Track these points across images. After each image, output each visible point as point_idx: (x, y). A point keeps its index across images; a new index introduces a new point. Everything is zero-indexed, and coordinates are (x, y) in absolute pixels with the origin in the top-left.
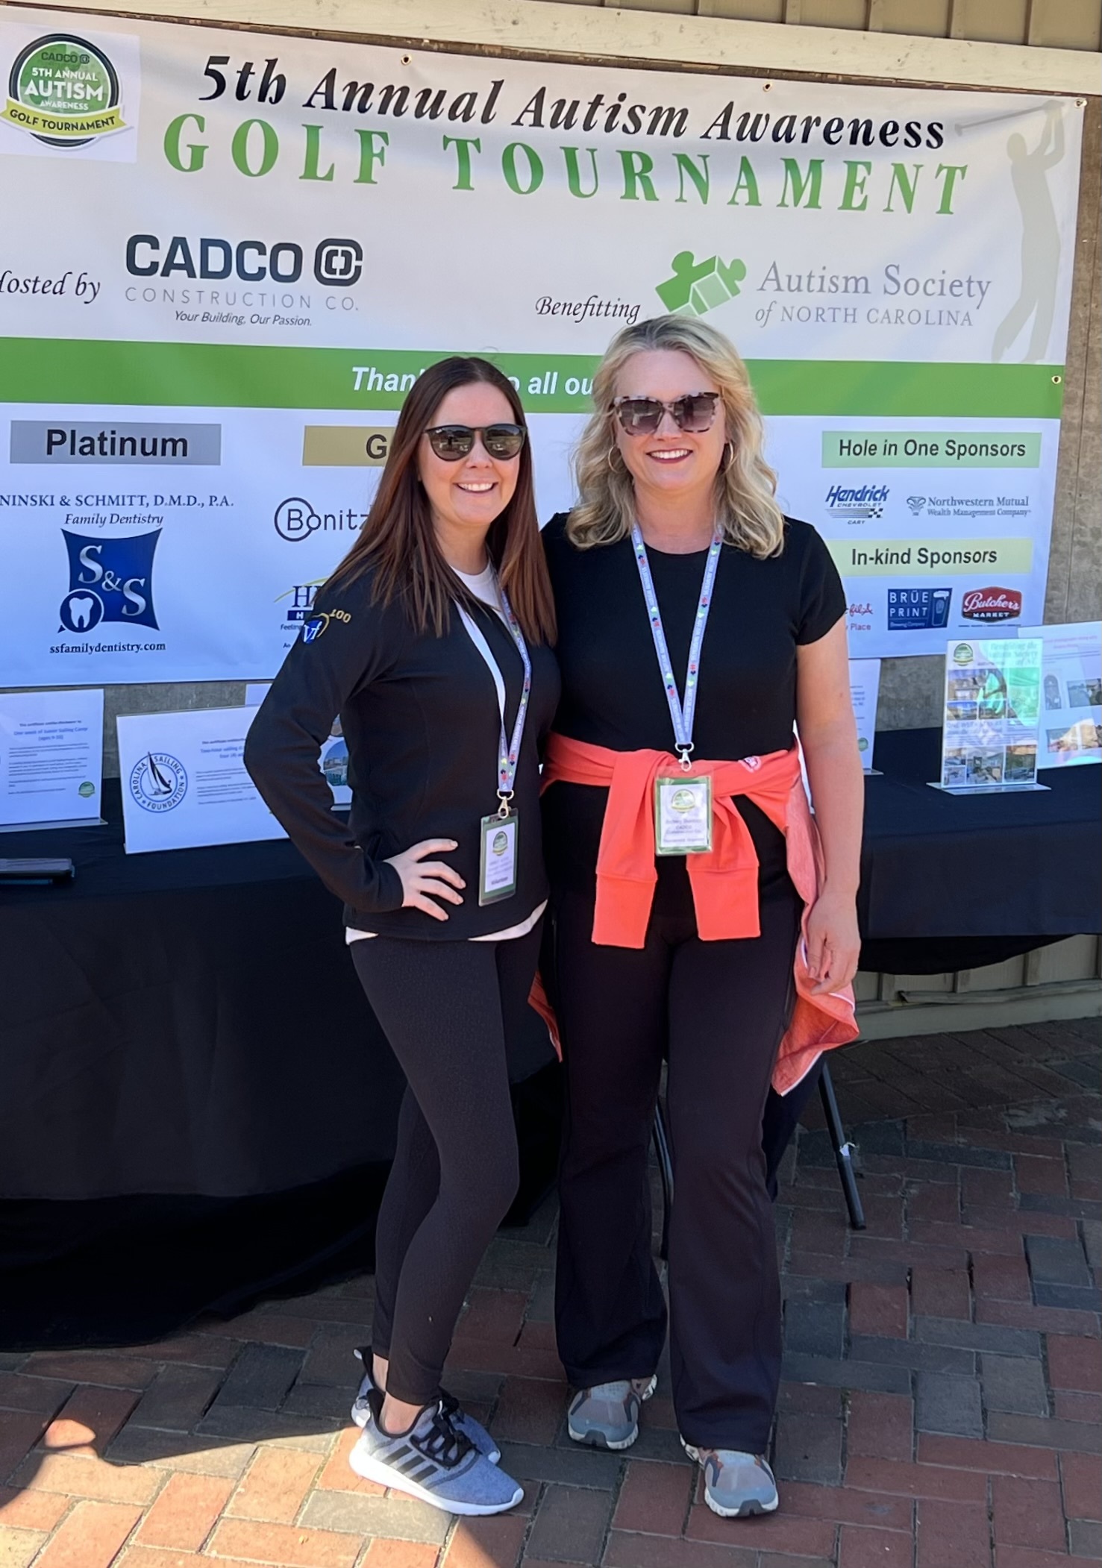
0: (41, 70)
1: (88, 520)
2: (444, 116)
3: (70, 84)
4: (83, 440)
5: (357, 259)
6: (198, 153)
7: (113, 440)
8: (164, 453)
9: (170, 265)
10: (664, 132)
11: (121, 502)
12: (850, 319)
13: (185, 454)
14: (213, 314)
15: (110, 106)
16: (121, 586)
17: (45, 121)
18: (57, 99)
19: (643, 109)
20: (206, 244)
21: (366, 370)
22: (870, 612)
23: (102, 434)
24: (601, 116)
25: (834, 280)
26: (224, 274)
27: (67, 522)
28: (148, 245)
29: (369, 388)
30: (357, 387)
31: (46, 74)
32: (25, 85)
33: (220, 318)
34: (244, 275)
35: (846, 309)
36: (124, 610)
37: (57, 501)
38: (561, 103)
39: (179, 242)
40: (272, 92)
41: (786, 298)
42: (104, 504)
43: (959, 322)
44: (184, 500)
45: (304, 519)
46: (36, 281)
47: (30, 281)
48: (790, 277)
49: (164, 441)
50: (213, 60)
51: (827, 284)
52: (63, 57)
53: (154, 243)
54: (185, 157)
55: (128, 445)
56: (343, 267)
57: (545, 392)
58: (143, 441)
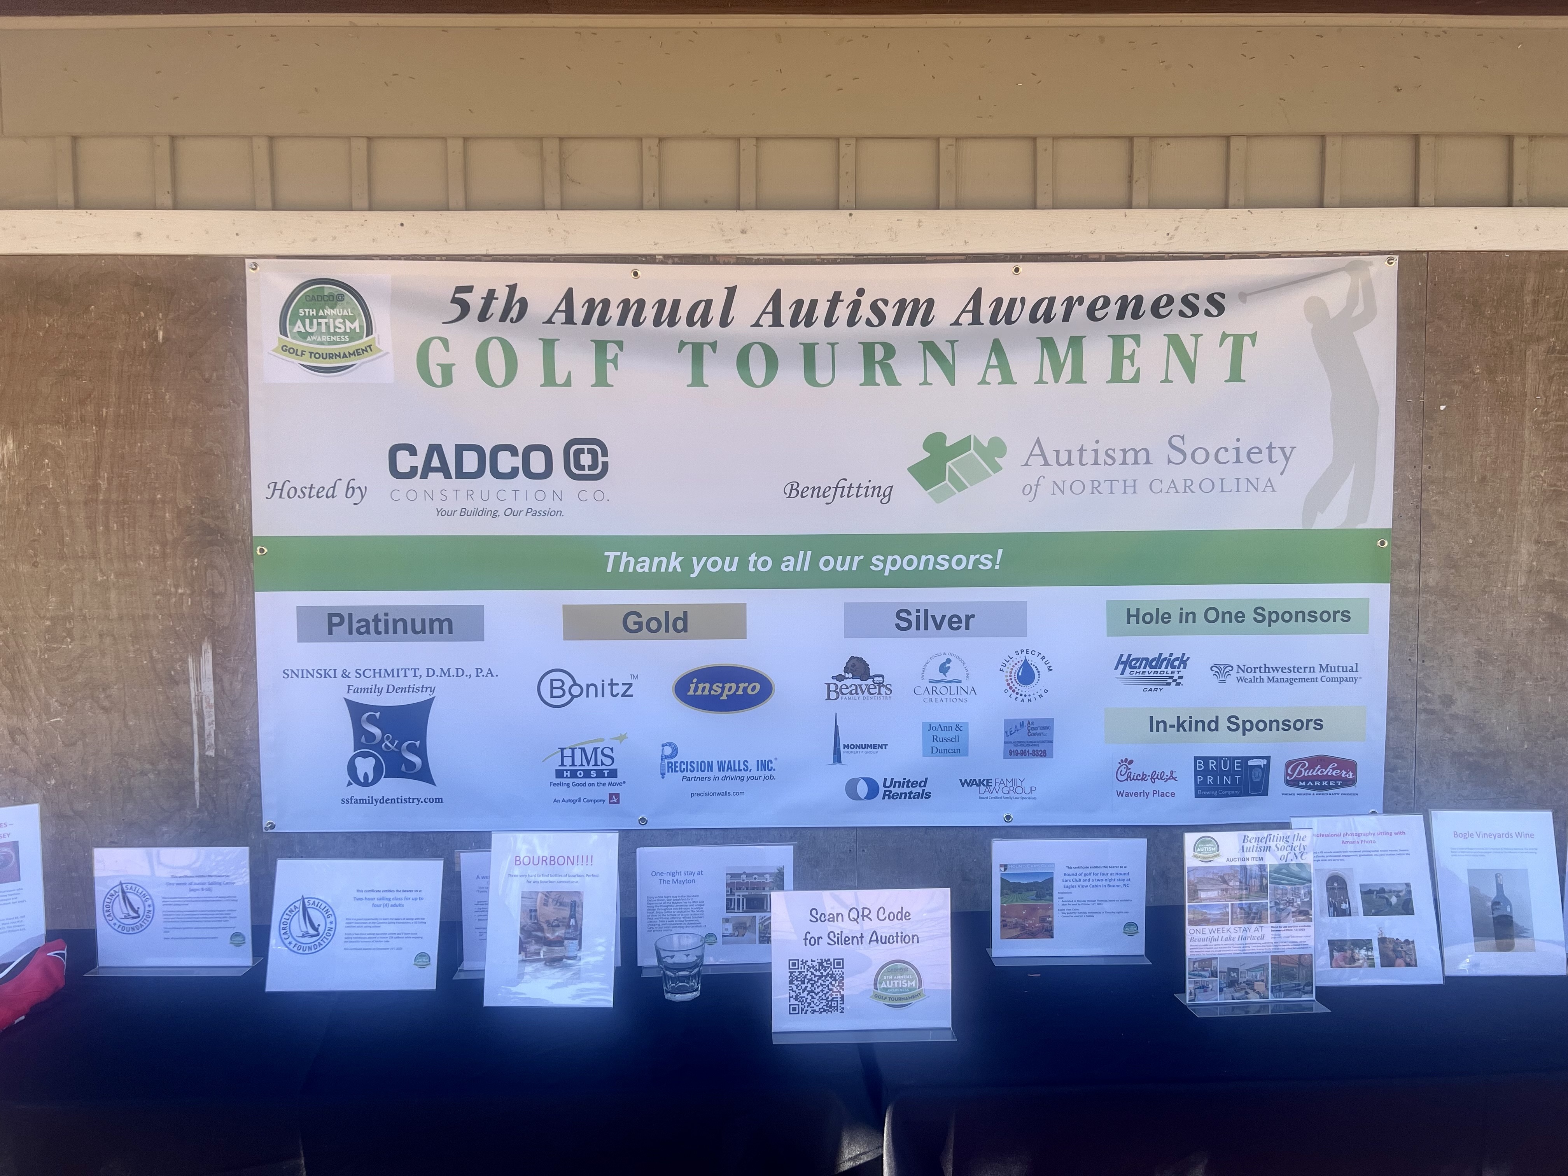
0: (307, 310)
1: (365, 690)
2: (682, 323)
3: (331, 320)
4: (359, 622)
5: (603, 456)
6: (447, 371)
7: (386, 621)
8: (432, 632)
9: (428, 469)
10: (910, 322)
11: (396, 675)
12: (1130, 490)
13: (451, 632)
14: (470, 509)
15: (367, 336)
16: (399, 746)
17: (311, 353)
18: (322, 334)
19: (886, 302)
20: (460, 449)
21: (618, 554)
22: (1174, 779)
23: (377, 616)
24: (842, 312)
25: (1110, 452)
26: (479, 473)
27: (348, 692)
28: (407, 453)
29: (622, 570)
30: (609, 570)
31: (311, 313)
32: (293, 323)
33: (476, 513)
34: (497, 474)
35: (1125, 481)
36: (403, 768)
37: (339, 673)
38: (799, 303)
39: (435, 449)
40: (514, 313)
41: (1054, 473)
42: (380, 676)
43: (1261, 488)
44: (453, 672)
45: (566, 688)
46: (311, 488)
47: (306, 488)
48: (1058, 452)
49: (432, 622)
50: (459, 290)
51: (1102, 457)
52: (323, 297)
53: (412, 450)
54: (437, 375)
55: (400, 625)
56: (590, 463)
57: (798, 569)
58: (413, 621)
